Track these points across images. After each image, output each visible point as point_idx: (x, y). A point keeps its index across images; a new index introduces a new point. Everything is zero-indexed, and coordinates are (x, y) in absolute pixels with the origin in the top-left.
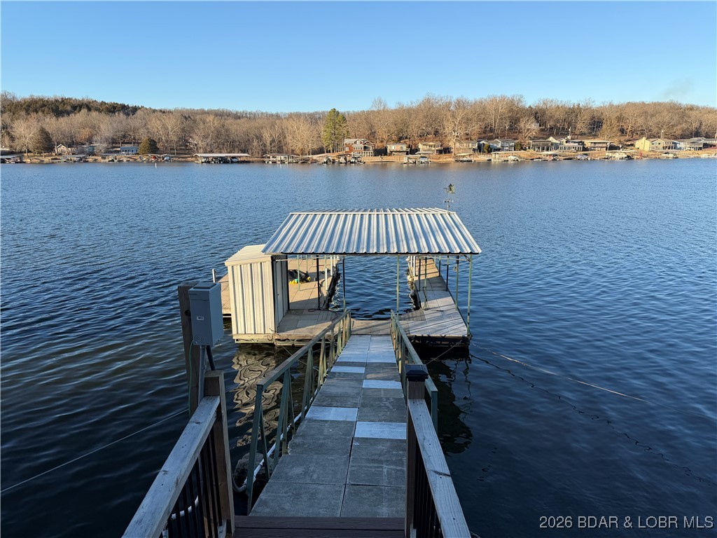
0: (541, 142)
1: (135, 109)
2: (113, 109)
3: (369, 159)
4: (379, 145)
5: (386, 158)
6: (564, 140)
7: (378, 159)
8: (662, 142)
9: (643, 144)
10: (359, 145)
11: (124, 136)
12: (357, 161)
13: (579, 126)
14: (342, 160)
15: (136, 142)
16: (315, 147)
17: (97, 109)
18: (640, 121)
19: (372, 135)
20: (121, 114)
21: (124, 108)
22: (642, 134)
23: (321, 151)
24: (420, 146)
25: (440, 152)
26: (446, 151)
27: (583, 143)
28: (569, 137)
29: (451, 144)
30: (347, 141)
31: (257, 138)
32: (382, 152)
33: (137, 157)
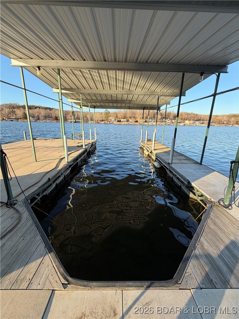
0: (161, 120)
1: (53, 109)
2: (46, 108)
3: (116, 123)
4: (119, 120)
5: (120, 123)
6: (167, 120)
7: (119, 123)
8: (192, 122)
9: (187, 122)
10: (113, 119)
11: (49, 116)
12: (112, 123)
13: (171, 117)
14: (109, 123)
15: (51, 117)
16: (101, 119)
17: (42, 108)
18: (186, 116)
19: (117, 117)
20: (49, 110)
21: (50, 108)
22: (186, 120)
23: (103, 121)
24: (130, 120)
25: (135, 122)
26: (137, 121)
27: (172, 121)
28: (169, 119)
29: (138, 120)
30: (110, 118)
31: (86, 117)
32: (120, 121)
33: (52, 121)
